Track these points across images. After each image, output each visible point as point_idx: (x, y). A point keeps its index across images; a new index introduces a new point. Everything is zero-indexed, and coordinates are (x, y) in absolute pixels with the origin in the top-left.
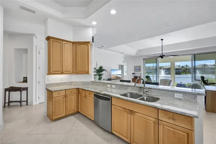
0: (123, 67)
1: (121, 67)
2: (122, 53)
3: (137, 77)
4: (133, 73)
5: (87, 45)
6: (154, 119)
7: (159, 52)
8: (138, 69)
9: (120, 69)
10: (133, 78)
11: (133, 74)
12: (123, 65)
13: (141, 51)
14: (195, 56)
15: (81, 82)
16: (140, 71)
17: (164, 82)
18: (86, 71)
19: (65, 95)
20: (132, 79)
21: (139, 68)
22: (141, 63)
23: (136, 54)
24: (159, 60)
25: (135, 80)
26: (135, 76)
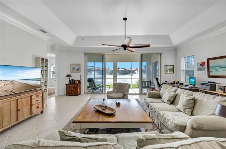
0: (46, 63)
1: (42, 63)
2: (44, 32)
3: (75, 81)
4: (68, 74)
8: (76, 67)
9: (36, 67)
10: (68, 82)
11: (68, 76)
12: (46, 60)
13: (83, 39)
14: (142, 55)
16: (79, 71)
17: (119, 87)
20: (66, 85)
21: (79, 67)
22: (80, 59)
24: (107, 57)
25: (71, 86)
26: (70, 79)
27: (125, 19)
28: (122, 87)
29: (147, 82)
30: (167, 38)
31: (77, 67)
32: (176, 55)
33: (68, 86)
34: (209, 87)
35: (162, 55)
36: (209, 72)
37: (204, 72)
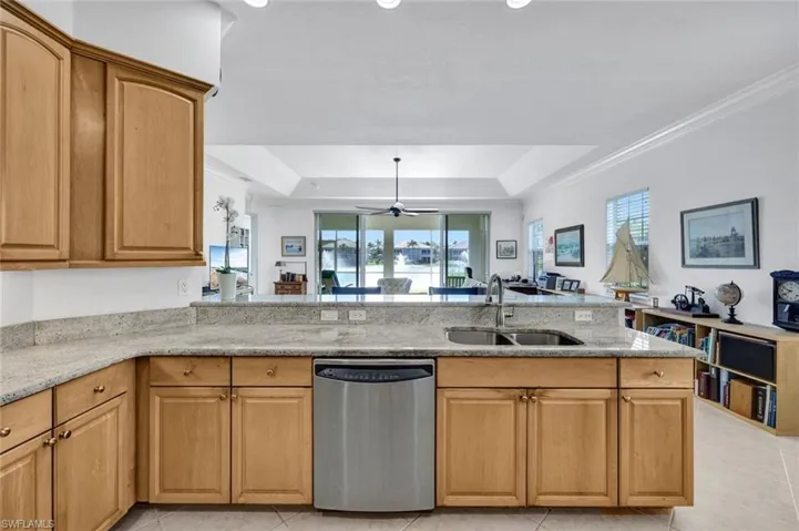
0: (248, 238)
1: (241, 238)
2: (246, 180)
3: (293, 276)
4: (278, 260)
5: (194, 101)
6: (609, 391)
7: (387, 198)
8: (296, 245)
10: (278, 279)
11: (278, 264)
12: (248, 231)
13: (314, 183)
14: (447, 217)
15: (122, 316)
16: (302, 253)
18: (188, 249)
19: (52, 429)
20: (276, 284)
21: (302, 244)
22: (306, 228)
23: (293, 193)
24: (367, 220)
25: (286, 287)
26: (284, 273)
27: (397, 160)
31: (298, 245)
32: (522, 218)
33: (279, 287)
34: (545, 282)
35: (492, 217)
36: (556, 256)
37: (552, 255)
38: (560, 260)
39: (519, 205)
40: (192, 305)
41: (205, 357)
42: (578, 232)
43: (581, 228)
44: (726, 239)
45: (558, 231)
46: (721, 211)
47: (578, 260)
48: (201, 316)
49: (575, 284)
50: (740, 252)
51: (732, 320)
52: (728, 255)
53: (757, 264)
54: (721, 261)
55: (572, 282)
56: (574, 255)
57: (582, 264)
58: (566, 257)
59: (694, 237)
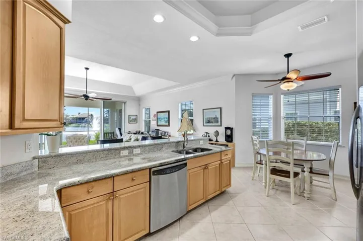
27: (87, 69)
28: (79, 139)
29: (110, 133)
30: (130, 88)
32: (140, 105)
34: (155, 133)
35: (126, 104)
36: (157, 122)
37: (155, 122)
38: (159, 124)
39: (139, 100)
40: (34, 158)
41: (103, 179)
42: (167, 113)
43: (169, 112)
44: (214, 118)
45: (158, 112)
46: (211, 110)
47: (167, 124)
48: (41, 165)
49: (167, 133)
50: (217, 122)
51: (217, 141)
52: (215, 123)
53: (221, 126)
54: (213, 124)
55: (165, 132)
56: (166, 122)
57: (169, 125)
58: (163, 123)
59: (206, 117)
